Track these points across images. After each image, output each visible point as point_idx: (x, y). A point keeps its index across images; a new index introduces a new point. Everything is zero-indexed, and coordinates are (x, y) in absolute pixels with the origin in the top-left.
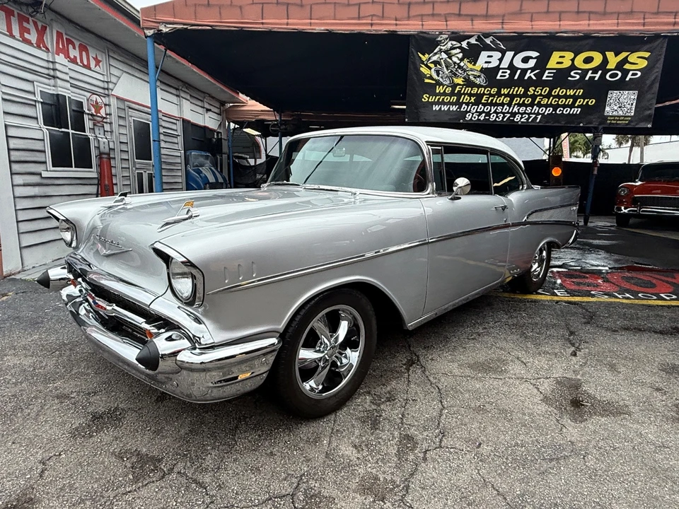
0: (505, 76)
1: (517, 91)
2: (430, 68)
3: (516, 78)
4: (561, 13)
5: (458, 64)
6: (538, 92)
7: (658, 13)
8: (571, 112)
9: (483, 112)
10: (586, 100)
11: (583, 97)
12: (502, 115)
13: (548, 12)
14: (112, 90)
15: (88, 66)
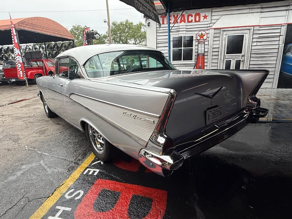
14: (212, 26)
15: (199, 21)
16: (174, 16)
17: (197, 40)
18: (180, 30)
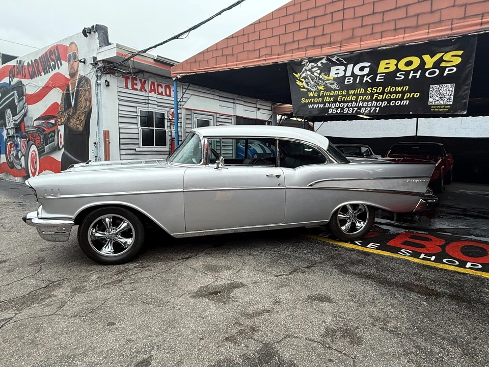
0: (350, 81)
1: (360, 91)
2: (302, 82)
3: (357, 82)
4: (382, 32)
5: (318, 77)
6: (374, 91)
7: (465, 18)
8: (402, 104)
9: (339, 107)
10: (412, 94)
11: (409, 91)
12: (352, 109)
13: (372, 33)
14: (183, 105)
15: (170, 96)
16: (140, 80)
17: (170, 119)
18: (150, 102)
